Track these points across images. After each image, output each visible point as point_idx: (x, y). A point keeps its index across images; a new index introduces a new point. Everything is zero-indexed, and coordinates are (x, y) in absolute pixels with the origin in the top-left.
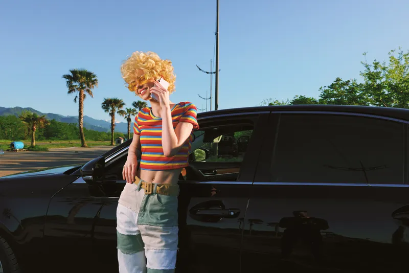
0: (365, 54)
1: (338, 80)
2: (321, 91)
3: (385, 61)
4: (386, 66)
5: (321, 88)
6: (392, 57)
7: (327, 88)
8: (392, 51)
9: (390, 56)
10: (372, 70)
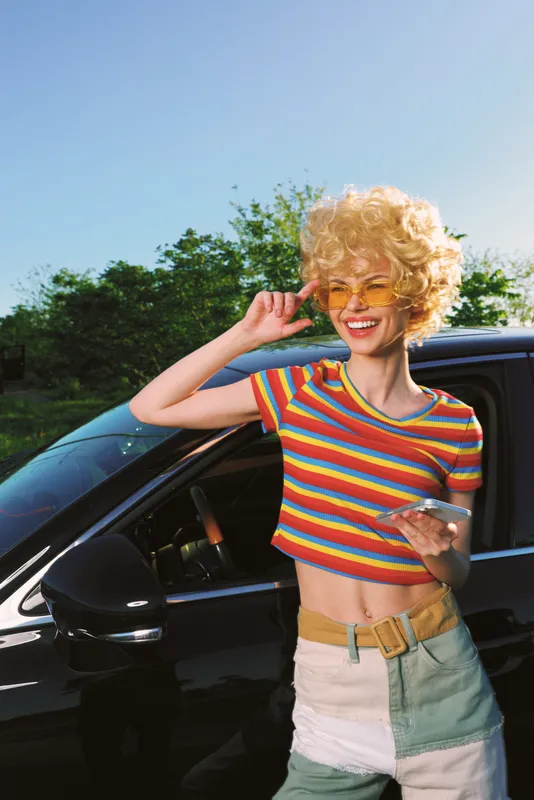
0: (235, 187)
1: (190, 233)
2: (159, 253)
3: (268, 203)
4: (272, 210)
5: (158, 248)
6: (279, 198)
7: (170, 248)
8: (279, 185)
9: (277, 194)
10: (250, 217)
